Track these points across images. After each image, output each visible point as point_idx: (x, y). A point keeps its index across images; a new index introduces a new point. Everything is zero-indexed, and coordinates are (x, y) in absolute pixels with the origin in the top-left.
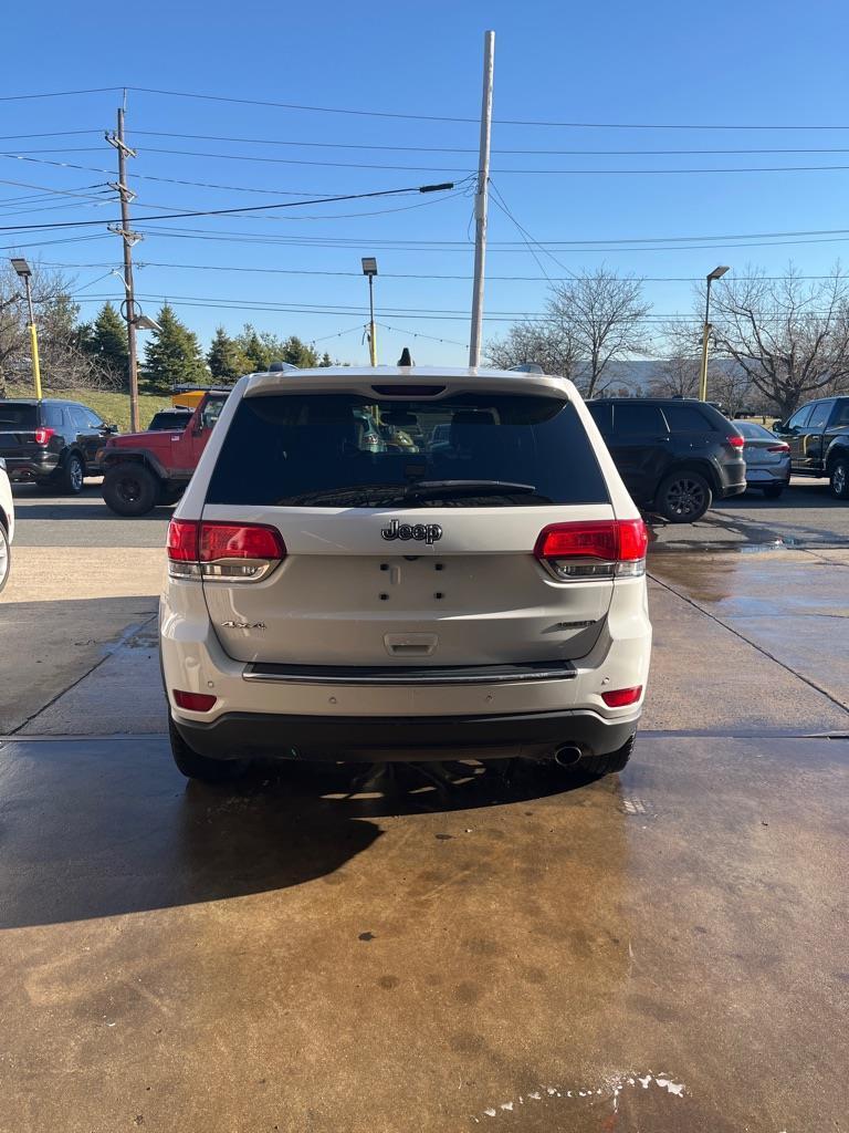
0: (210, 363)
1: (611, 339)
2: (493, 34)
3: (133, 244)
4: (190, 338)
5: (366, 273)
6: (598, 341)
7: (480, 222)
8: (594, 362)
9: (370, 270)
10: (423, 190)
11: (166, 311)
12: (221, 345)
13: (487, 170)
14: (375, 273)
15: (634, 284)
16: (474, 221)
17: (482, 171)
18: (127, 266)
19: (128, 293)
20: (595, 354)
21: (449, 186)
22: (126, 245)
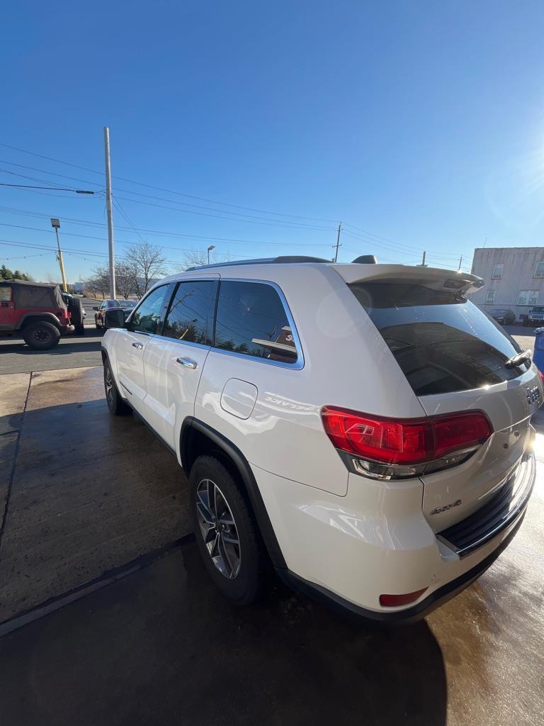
1: (153, 268)
2: (108, 129)
6: (147, 268)
7: (109, 212)
8: (147, 279)
9: (56, 225)
13: (110, 189)
14: (59, 227)
15: (159, 249)
17: (108, 190)
20: (146, 274)
21: (92, 193)
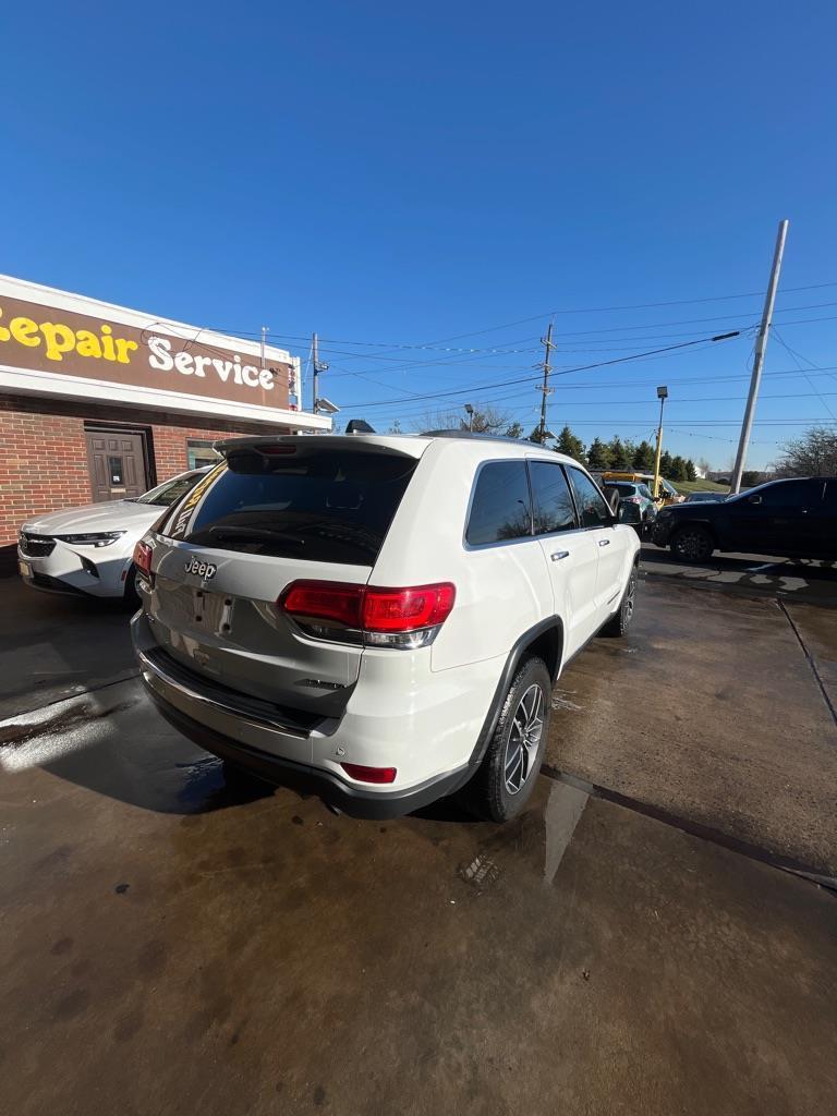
0: (589, 456)
2: (787, 222)
3: (548, 394)
4: (578, 443)
5: (659, 396)
7: (758, 355)
9: (663, 394)
10: (715, 339)
11: (566, 429)
12: (596, 447)
13: (769, 319)
14: (666, 396)
16: (754, 356)
17: (765, 320)
18: (543, 406)
19: (542, 420)
21: (737, 334)
22: (545, 395)
